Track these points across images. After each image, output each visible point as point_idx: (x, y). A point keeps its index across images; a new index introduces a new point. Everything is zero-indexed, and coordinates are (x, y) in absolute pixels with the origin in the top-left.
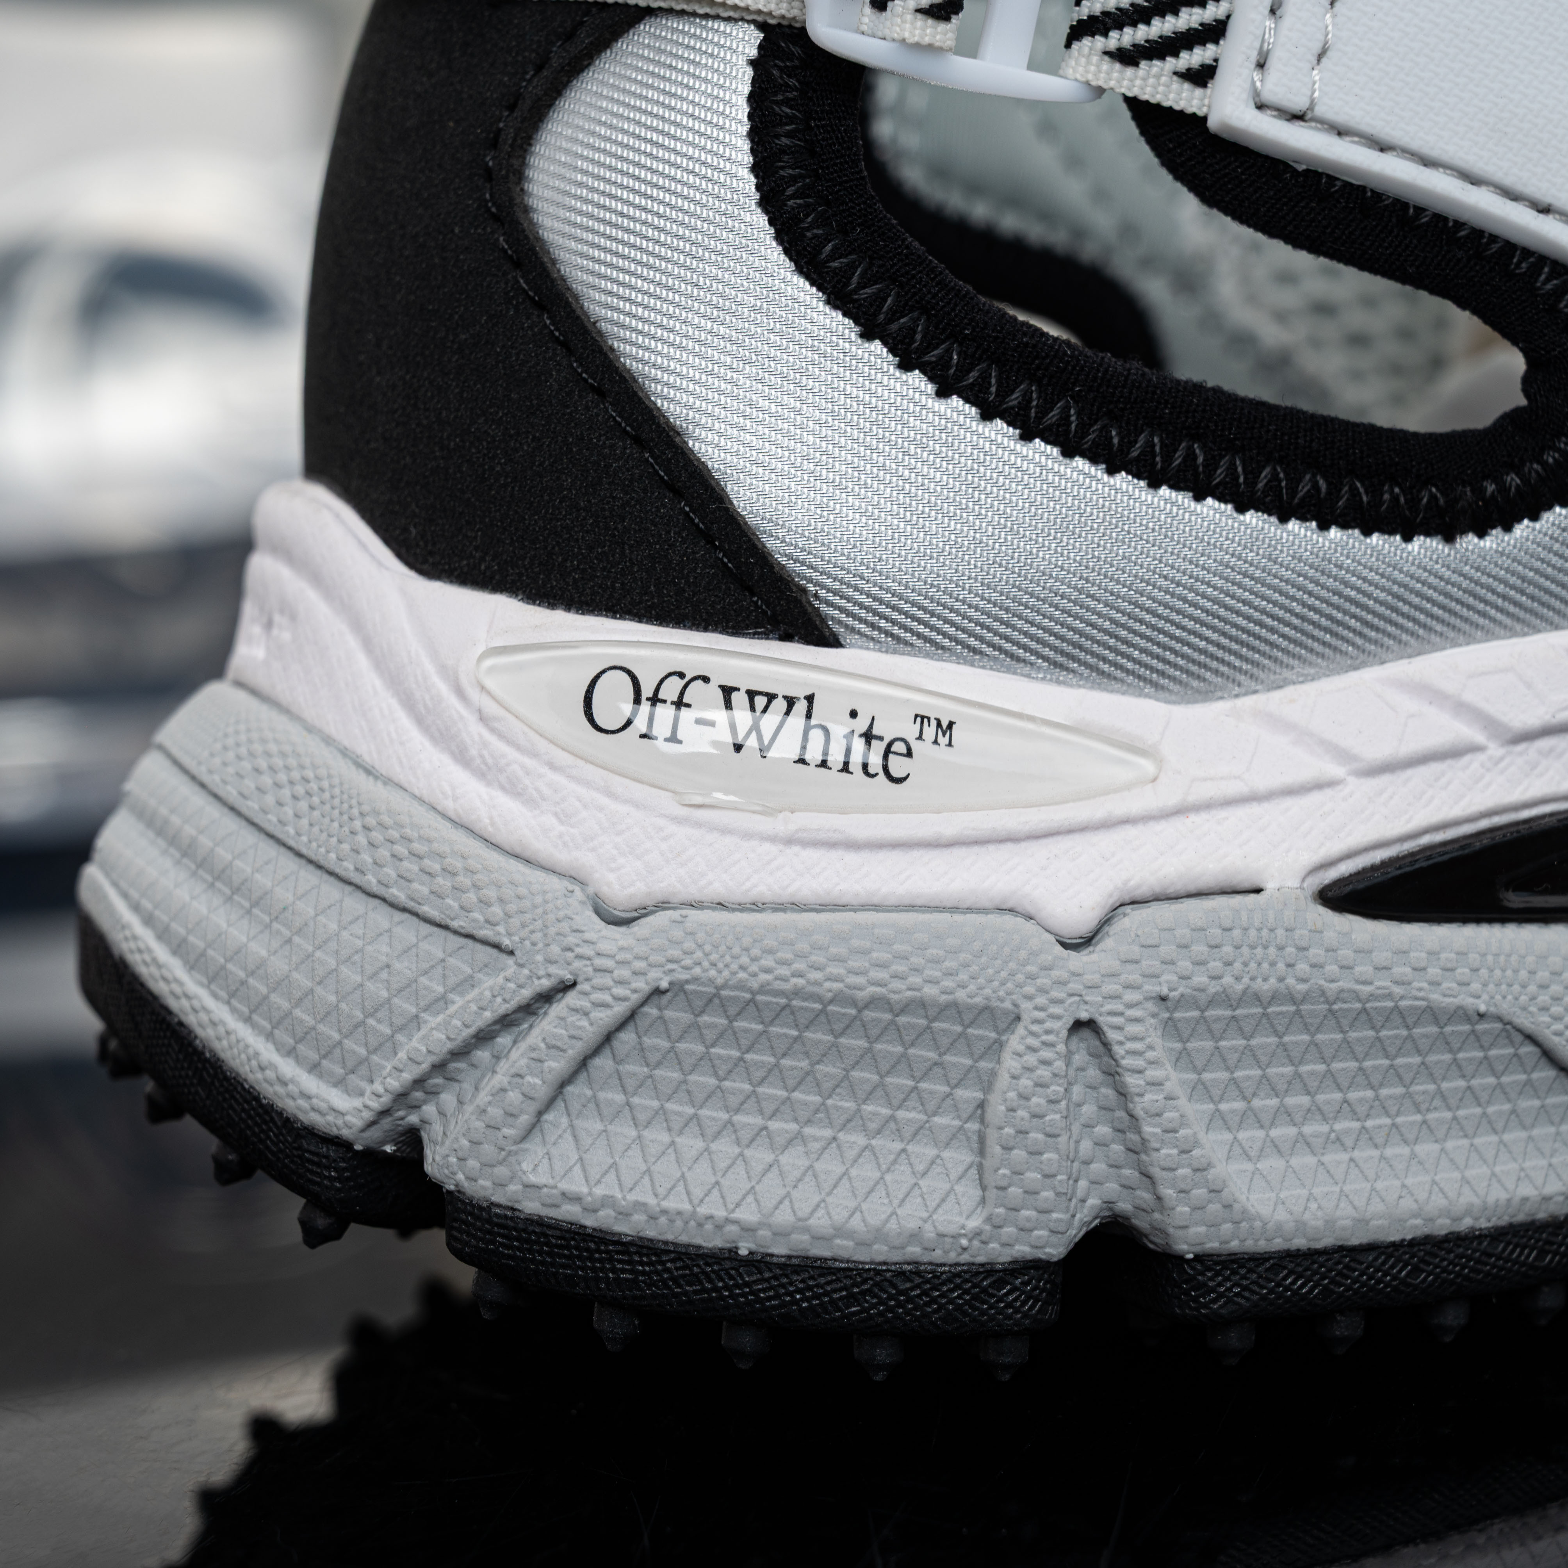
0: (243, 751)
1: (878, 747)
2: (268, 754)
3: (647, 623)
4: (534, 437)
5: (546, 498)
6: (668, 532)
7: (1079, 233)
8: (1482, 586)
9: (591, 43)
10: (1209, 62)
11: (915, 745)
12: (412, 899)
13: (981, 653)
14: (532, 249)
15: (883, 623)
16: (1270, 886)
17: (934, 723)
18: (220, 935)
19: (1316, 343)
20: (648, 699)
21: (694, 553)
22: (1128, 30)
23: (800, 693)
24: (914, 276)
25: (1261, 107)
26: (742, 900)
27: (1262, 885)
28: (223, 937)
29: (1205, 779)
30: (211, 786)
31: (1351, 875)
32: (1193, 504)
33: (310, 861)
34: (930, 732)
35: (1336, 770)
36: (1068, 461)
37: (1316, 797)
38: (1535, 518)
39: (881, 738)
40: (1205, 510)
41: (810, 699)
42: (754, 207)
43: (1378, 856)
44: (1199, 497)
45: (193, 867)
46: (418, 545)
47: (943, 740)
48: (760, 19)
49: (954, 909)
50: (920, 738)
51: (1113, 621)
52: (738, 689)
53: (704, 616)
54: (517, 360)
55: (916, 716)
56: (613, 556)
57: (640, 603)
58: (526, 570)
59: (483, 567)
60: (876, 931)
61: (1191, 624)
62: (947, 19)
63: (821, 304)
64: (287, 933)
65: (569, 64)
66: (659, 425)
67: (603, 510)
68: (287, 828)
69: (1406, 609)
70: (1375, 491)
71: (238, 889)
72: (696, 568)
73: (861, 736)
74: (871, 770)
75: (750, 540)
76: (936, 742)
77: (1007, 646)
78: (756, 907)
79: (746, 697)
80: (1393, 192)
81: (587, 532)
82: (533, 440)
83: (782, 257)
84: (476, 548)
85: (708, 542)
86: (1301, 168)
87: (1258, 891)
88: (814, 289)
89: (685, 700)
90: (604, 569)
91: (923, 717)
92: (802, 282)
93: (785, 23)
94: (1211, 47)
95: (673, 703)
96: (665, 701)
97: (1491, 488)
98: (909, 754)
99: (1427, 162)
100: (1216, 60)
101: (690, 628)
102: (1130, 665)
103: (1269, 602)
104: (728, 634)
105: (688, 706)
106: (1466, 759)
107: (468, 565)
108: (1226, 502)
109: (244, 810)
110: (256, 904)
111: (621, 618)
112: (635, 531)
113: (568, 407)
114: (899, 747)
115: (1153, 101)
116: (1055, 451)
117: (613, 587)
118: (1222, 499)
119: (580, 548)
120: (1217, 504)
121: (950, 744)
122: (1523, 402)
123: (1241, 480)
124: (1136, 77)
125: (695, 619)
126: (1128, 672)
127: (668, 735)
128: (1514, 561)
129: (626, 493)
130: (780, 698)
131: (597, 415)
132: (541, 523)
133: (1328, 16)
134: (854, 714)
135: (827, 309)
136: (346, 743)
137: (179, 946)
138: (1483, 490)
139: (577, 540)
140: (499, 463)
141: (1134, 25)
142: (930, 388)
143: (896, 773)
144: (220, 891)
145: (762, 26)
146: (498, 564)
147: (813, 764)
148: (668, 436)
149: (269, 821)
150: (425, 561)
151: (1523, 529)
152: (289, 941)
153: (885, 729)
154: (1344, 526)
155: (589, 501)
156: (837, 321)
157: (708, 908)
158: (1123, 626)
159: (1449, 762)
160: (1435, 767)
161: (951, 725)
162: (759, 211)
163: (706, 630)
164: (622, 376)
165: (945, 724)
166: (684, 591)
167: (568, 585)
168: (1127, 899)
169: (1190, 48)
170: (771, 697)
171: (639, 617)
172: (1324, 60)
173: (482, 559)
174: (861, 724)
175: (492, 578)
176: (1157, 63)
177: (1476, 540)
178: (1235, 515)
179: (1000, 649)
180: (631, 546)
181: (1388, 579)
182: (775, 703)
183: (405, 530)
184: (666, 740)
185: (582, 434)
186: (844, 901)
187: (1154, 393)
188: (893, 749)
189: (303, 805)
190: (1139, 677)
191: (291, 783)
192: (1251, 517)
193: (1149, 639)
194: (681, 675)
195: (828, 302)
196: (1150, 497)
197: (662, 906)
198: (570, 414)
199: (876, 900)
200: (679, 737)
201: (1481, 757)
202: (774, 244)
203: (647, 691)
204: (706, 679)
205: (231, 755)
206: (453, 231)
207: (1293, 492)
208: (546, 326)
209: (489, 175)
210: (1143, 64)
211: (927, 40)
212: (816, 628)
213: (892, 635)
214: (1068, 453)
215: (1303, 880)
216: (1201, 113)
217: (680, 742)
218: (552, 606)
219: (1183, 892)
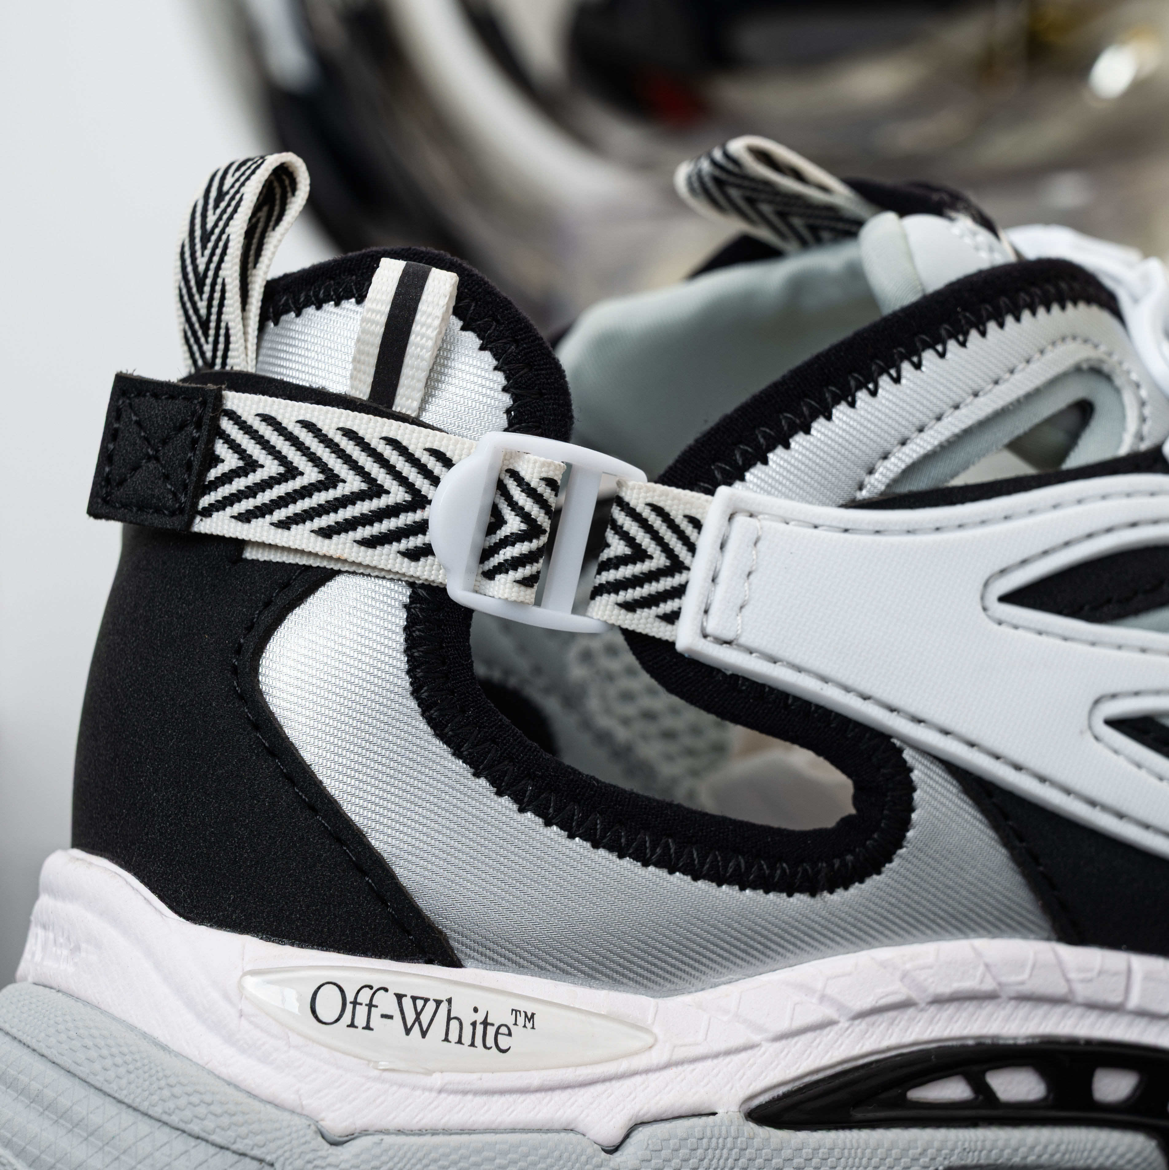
0: (72, 1034)
1: (491, 1031)
2: (92, 1036)
3: (343, 953)
4: (270, 836)
5: (279, 875)
6: (359, 897)
7: (507, 672)
8: (832, 923)
9: (303, 591)
10: (675, 609)
11: (513, 1028)
12: (204, 1131)
13: (545, 969)
14: (269, 719)
15: (488, 952)
16: (721, 1111)
17: (523, 1014)
18: (66, 1154)
19: (645, 737)
20: (351, 1003)
21: (374, 910)
22: (630, 591)
23: (444, 997)
24: (505, 738)
25: (705, 636)
26: (414, 1128)
27: (716, 1111)
28: (69, 1155)
29: (681, 1046)
30: (51, 1057)
31: (766, 1103)
32: (668, 876)
33: (129, 1106)
34: (521, 1020)
35: (756, 1038)
36: (595, 850)
37: (743, 1055)
38: (862, 881)
39: (493, 1025)
40: (675, 880)
41: (449, 1001)
42: (409, 696)
43: (781, 1091)
44: (671, 872)
45: (41, 1110)
46: (185, 901)
47: (529, 1025)
48: (411, 580)
49: (539, 1131)
50: (515, 1024)
51: (622, 948)
52: (406, 996)
53: (380, 949)
54: (258, 788)
55: (513, 1010)
56: (323, 911)
57: (340, 941)
58: (264, 919)
59: (234, 917)
60: (498, 1146)
61: (667, 949)
62: (532, 586)
63: (450, 756)
64: (116, 1153)
65: (288, 604)
66: (353, 831)
67: (317, 883)
68: (111, 1085)
69: (789, 937)
70: (772, 867)
71: (77, 1125)
72: (375, 919)
73: (481, 1023)
74: (488, 1045)
75: (410, 902)
76: (525, 1026)
77: (561, 965)
78: (420, 1133)
79: (411, 1001)
80: (781, 687)
81: (306, 896)
82: (269, 838)
83: (426, 726)
84: (229, 905)
85: (383, 903)
86: (729, 673)
87: (714, 1114)
88: (445, 746)
89: (374, 1003)
90: (317, 920)
91: (516, 1011)
92: (437, 742)
93: (426, 583)
94: (677, 601)
95: (366, 1005)
96: (361, 1004)
97: (837, 863)
98: (510, 1034)
99: (800, 669)
100: (680, 609)
101: (371, 957)
102: (632, 975)
103: (711, 935)
104: (394, 960)
105: (376, 1006)
106: (827, 1030)
107: (223, 915)
108: (687, 875)
109: (78, 1073)
110: (92, 1134)
111: (326, 950)
112: (338, 897)
113: (293, 818)
114: (503, 1030)
115: (644, 632)
116: (588, 845)
117: (322, 931)
118: (684, 873)
119: (301, 906)
120: (682, 876)
121: (533, 1028)
122: (853, 811)
123: (696, 862)
124: (634, 619)
125: (374, 951)
126: (630, 979)
127: (364, 1025)
128: (850, 907)
129: (332, 873)
130: (431, 1000)
131: (313, 824)
132: (275, 890)
133: (746, 584)
134: (476, 1010)
135: (453, 758)
136: (146, 1029)
137: (34, 1161)
138: (833, 865)
139: (299, 902)
140: (246, 852)
141: (634, 588)
142: (515, 807)
143: (503, 1046)
144: (63, 1125)
145: (411, 585)
146: (245, 915)
147: (453, 1042)
148: (359, 837)
149: (98, 1080)
150: (191, 912)
151: (855, 889)
152: (117, 1158)
153: (495, 1019)
154: (754, 888)
155: (308, 877)
156: (459, 766)
157: (392, 1134)
158: (628, 951)
159: (818, 1032)
160: (810, 1036)
161: (533, 1015)
162: (412, 698)
163: (380, 957)
164: (329, 800)
165: (529, 1016)
166: (368, 933)
167: (293, 929)
168: (639, 1122)
169: (665, 601)
170: (426, 1000)
171: (338, 949)
172: (744, 610)
173: (234, 912)
174: (479, 1017)
175: (240, 924)
176: (646, 610)
177: (828, 895)
178: (692, 882)
179: (556, 967)
180: (335, 906)
181: (780, 920)
182: (428, 1004)
183: (176, 891)
184: (363, 1028)
185: (303, 835)
186: (474, 1127)
187: (645, 809)
188: (501, 1031)
189: (122, 1070)
190: (636, 982)
191: (112, 1055)
192: (700, 884)
193: (643, 959)
194: (371, 987)
195: (454, 754)
196: (644, 872)
197: (365, 1133)
198: (295, 823)
199: (493, 1126)
200: (372, 1026)
201: (836, 1028)
202: (421, 718)
203: (350, 998)
204: (386, 990)
205: (63, 1037)
206: (211, 704)
207: (725, 868)
208: (278, 767)
209: (235, 670)
210: (639, 611)
211: (521, 599)
212: (449, 956)
213: (493, 959)
214: (596, 846)
215: (740, 1107)
216: (671, 639)
217: (372, 1029)
218: (281, 942)
219: (671, 1116)
